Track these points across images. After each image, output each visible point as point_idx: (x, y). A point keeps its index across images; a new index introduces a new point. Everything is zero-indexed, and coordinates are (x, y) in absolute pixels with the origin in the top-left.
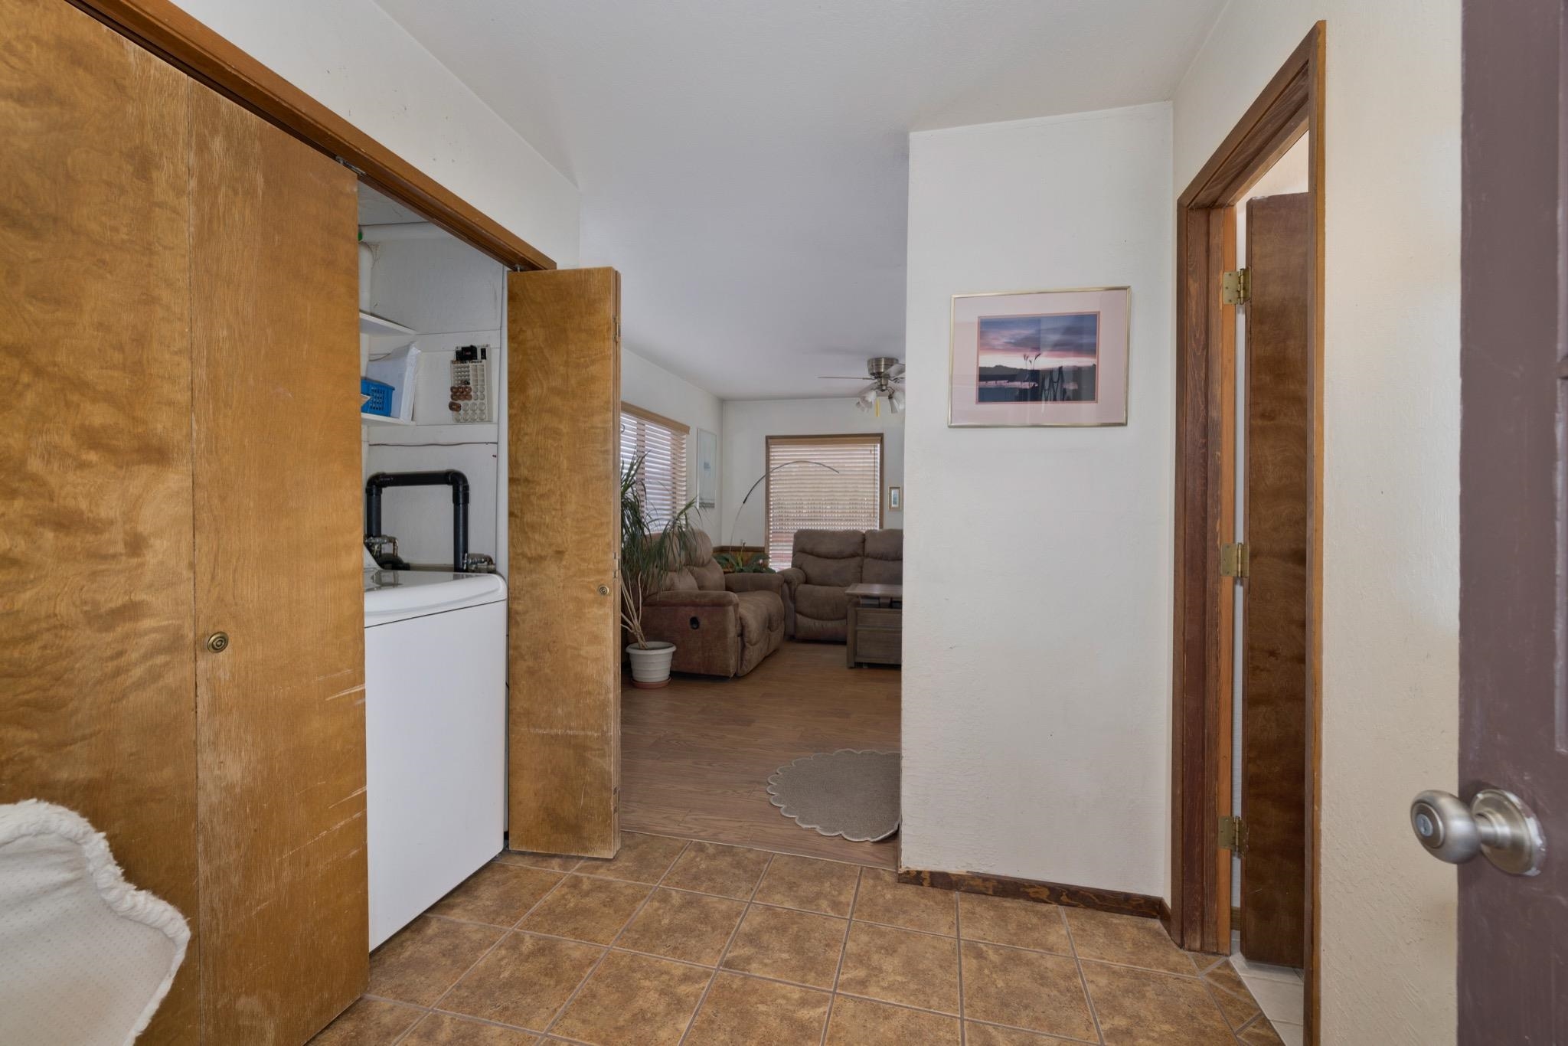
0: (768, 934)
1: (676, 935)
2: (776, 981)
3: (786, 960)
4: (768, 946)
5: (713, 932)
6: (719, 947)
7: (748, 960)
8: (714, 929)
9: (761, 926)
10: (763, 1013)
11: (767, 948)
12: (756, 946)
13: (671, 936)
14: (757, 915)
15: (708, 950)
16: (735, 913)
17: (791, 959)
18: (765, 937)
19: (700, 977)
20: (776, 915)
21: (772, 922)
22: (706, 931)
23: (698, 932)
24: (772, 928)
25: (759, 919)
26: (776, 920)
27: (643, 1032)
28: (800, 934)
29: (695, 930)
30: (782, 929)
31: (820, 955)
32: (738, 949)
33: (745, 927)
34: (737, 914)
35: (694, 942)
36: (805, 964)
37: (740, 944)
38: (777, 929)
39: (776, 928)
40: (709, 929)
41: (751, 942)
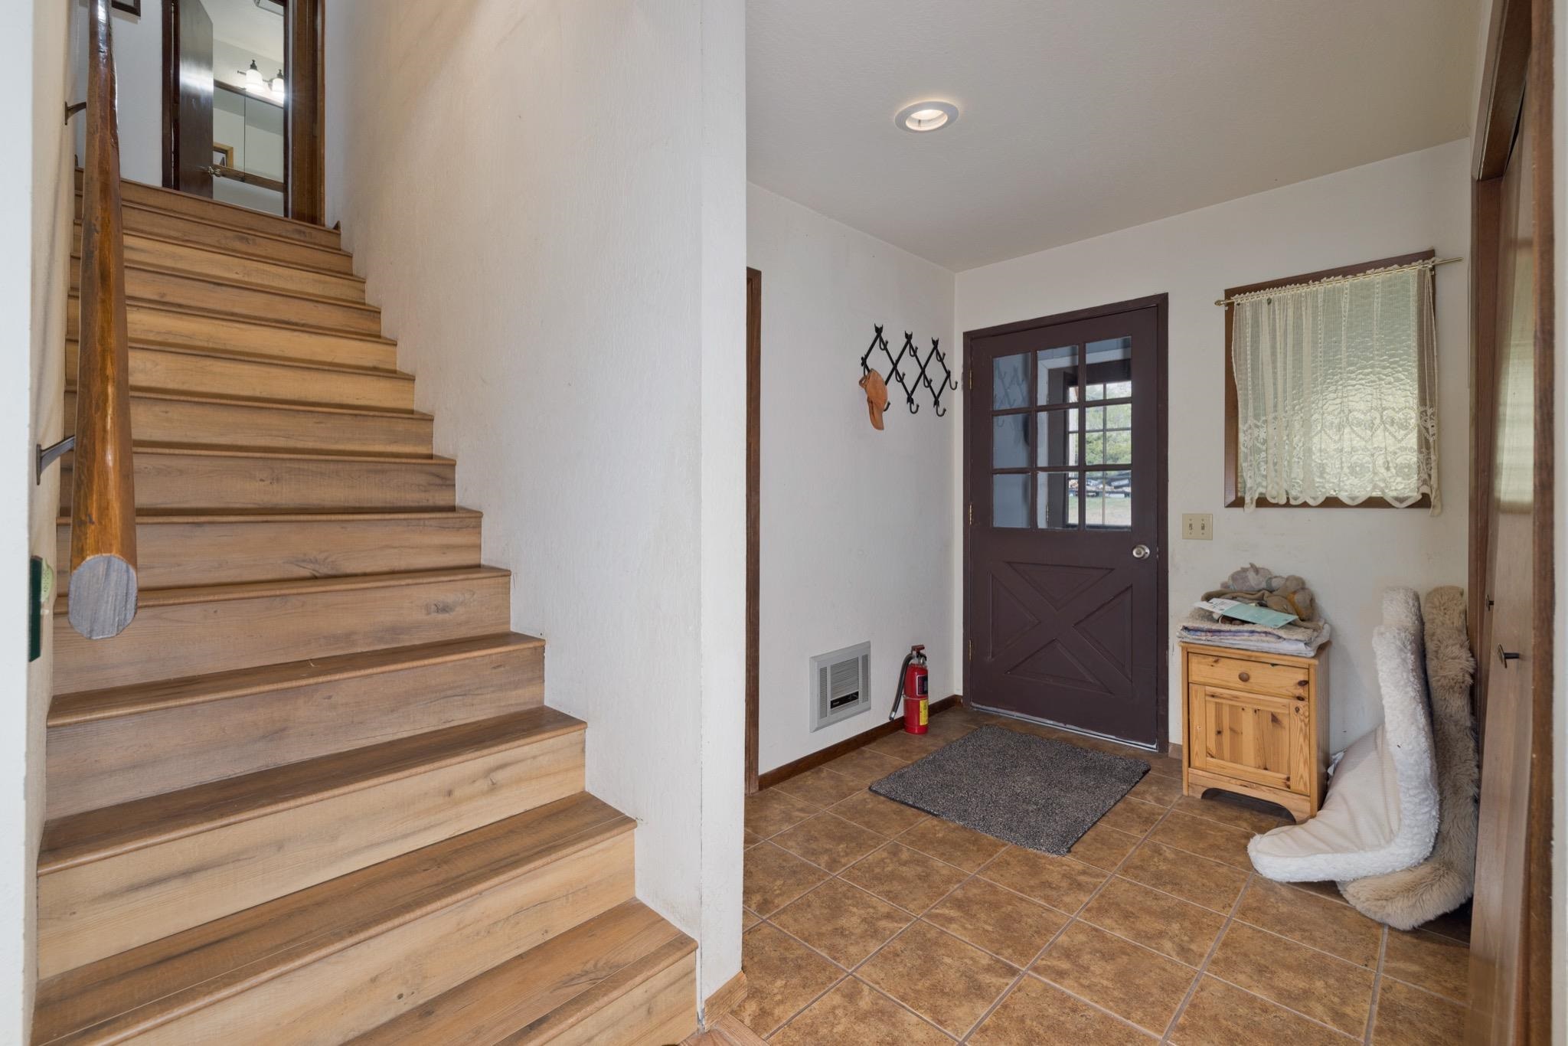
0: (955, 989)
1: (1074, 1029)
2: (970, 944)
3: (948, 956)
4: (961, 975)
5: (1023, 1016)
6: (1019, 995)
7: (988, 969)
8: (1022, 1020)
9: (960, 1002)
10: (990, 924)
11: (963, 974)
12: (976, 980)
13: (1081, 1030)
14: (959, 1018)
15: (1034, 995)
16: (989, 1033)
17: (943, 955)
18: (960, 987)
19: (1045, 970)
20: (934, 1010)
21: (943, 1002)
22: (1032, 1020)
23: (1045, 1023)
24: (947, 994)
25: (959, 1012)
26: (939, 1003)
27: (1101, 944)
28: (917, 977)
29: (1048, 1027)
30: (937, 990)
31: (912, 949)
32: (998, 984)
33: (982, 1010)
34: (986, 1030)
35: (1050, 1010)
36: (931, 947)
37: (993, 990)
38: (942, 991)
39: (943, 993)
40: (1028, 1022)
41: (980, 987)
